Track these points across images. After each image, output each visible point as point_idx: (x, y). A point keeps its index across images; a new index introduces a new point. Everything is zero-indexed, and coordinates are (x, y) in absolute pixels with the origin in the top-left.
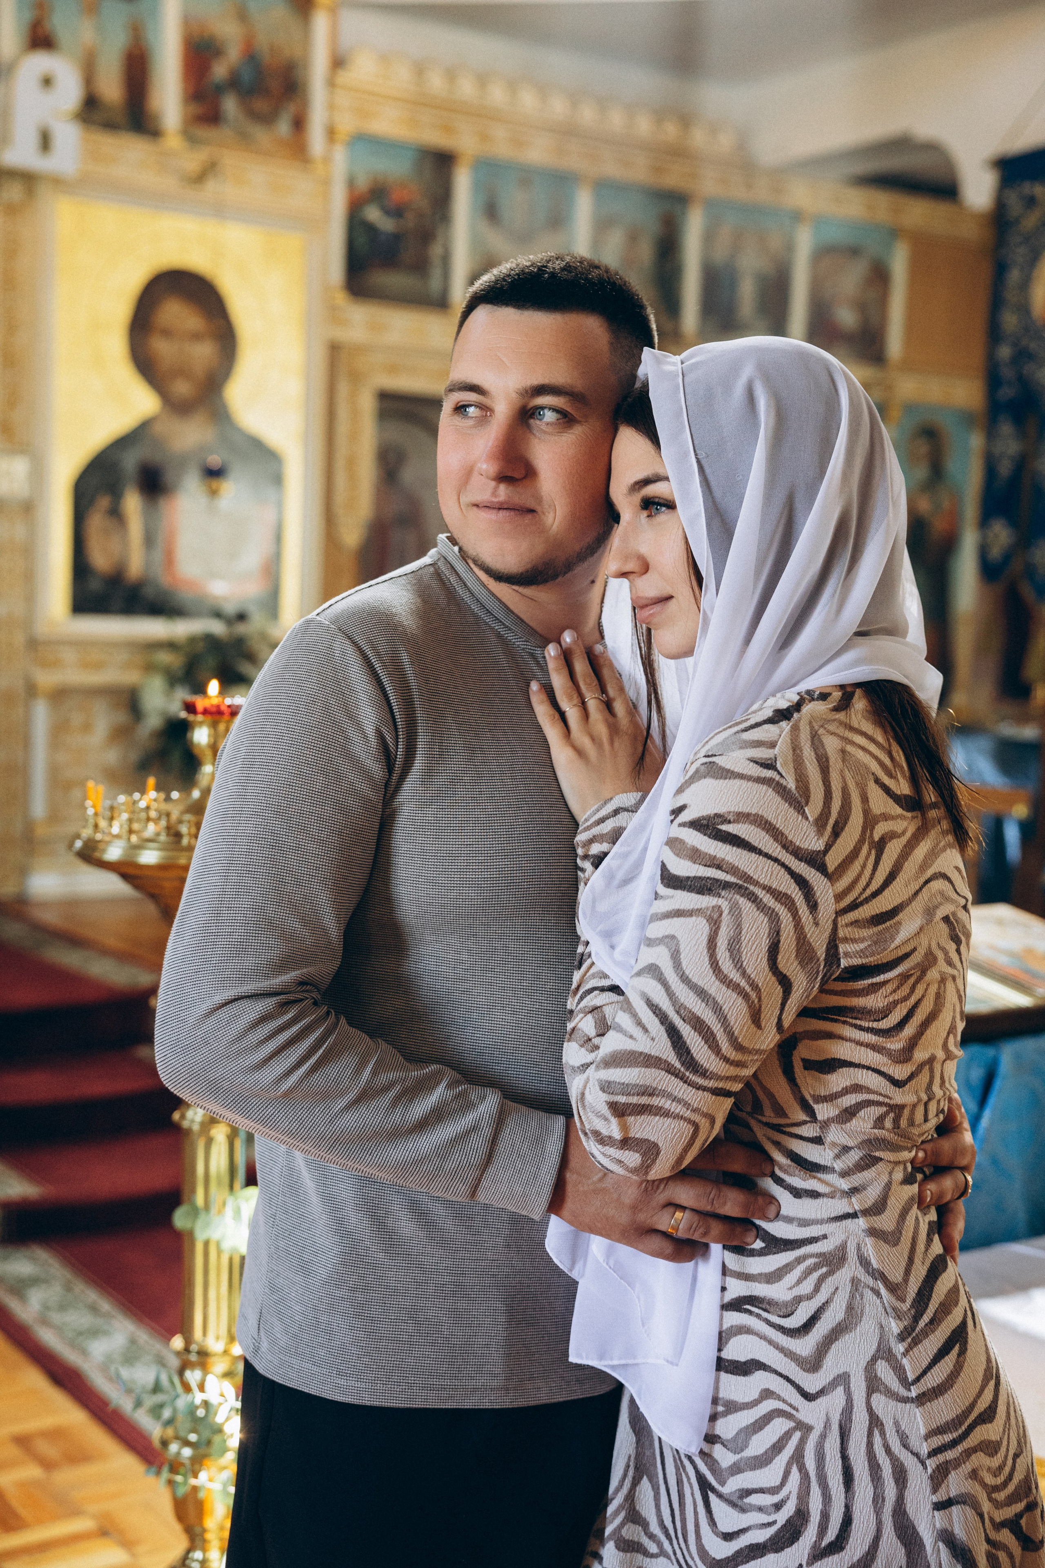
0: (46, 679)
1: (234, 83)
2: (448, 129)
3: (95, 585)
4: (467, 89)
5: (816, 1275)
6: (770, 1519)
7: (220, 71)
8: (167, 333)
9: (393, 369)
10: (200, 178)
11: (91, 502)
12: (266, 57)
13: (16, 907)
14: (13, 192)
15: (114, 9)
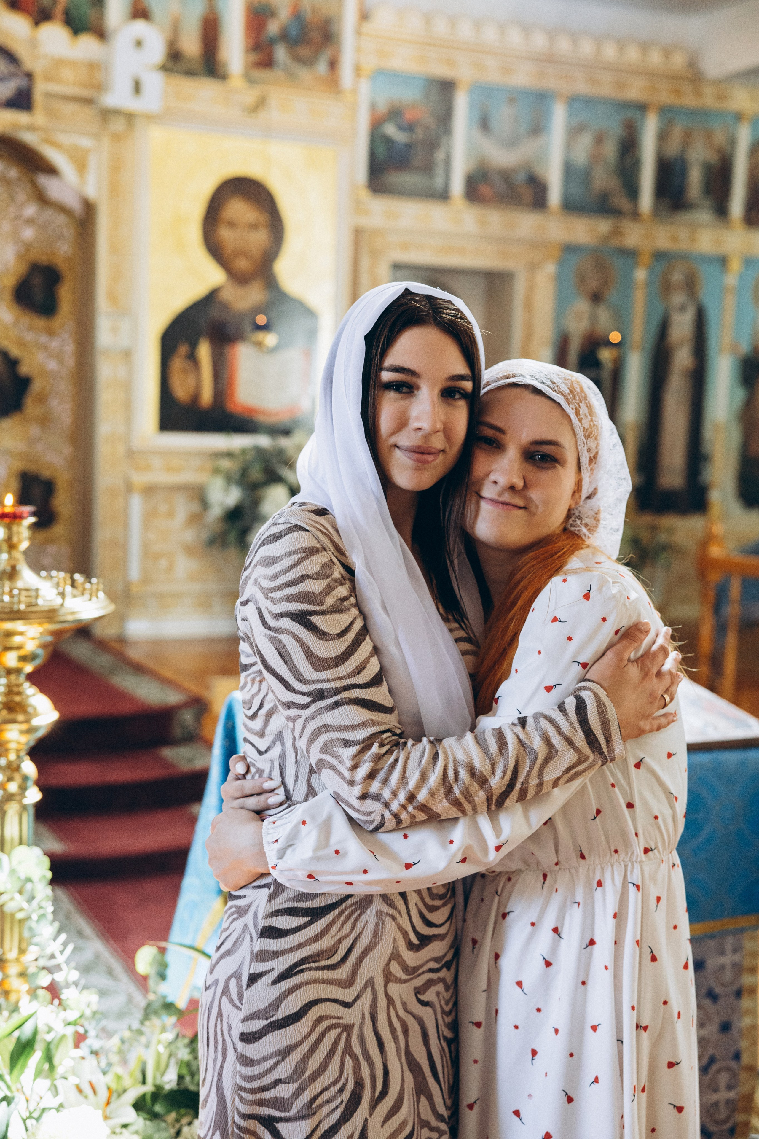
0: (140, 479)
1: (284, 36)
2: (452, 63)
3: (176, 411)
4: (466, 30)
7: (273, 28)
8: (231, 224)
9: (405, 247)
10: (254, 109)
11: (174, 350)
12: (309, 16)
13: (116, 646)
14: (118, 125)
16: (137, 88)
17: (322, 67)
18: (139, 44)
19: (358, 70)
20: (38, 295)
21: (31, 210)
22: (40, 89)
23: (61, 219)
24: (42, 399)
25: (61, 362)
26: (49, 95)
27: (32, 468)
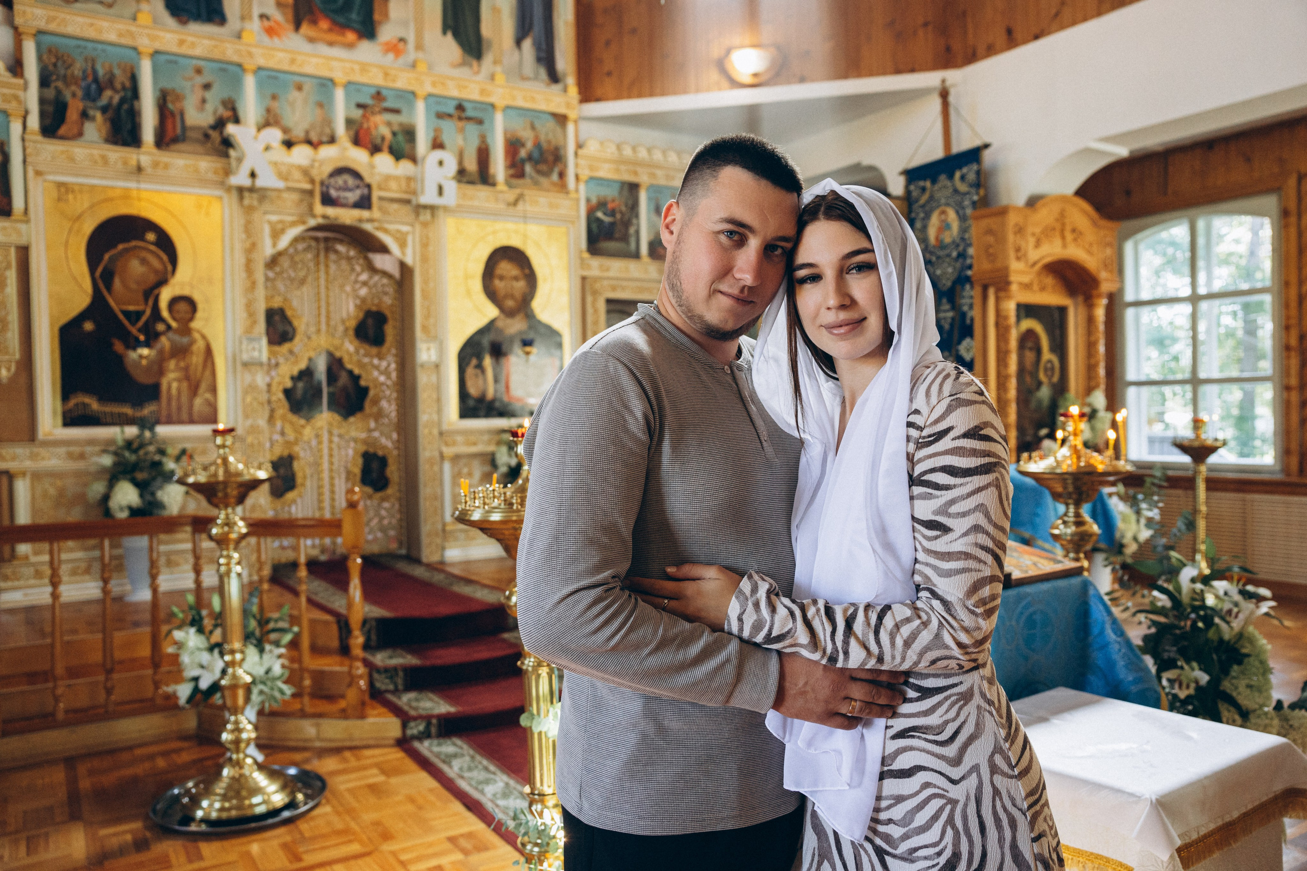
0: (449, 451)
1: (530, 158)
2: (636, 173)
3: (471, 403)
4: (643, 154)
5: (957, 707)
6: (935, 862)
7: (523, 153)
8: (501, 278)
9: (614, 288)
10: (515, 203)
11: (468, 364)
12: (545, 145)
13: (439, 566)
14: (426, 216)
15: (472, 128)
16: (440, 191)
17: (555, 177)
18: (441, 163)
19: (577, 177)
20: (371, 332)
21: (364, 277)
22: (375, 194)
23: (385, 281)
24: (376, 402)
25: (388, 377)
26: (381, 199)
27: (371, 450)
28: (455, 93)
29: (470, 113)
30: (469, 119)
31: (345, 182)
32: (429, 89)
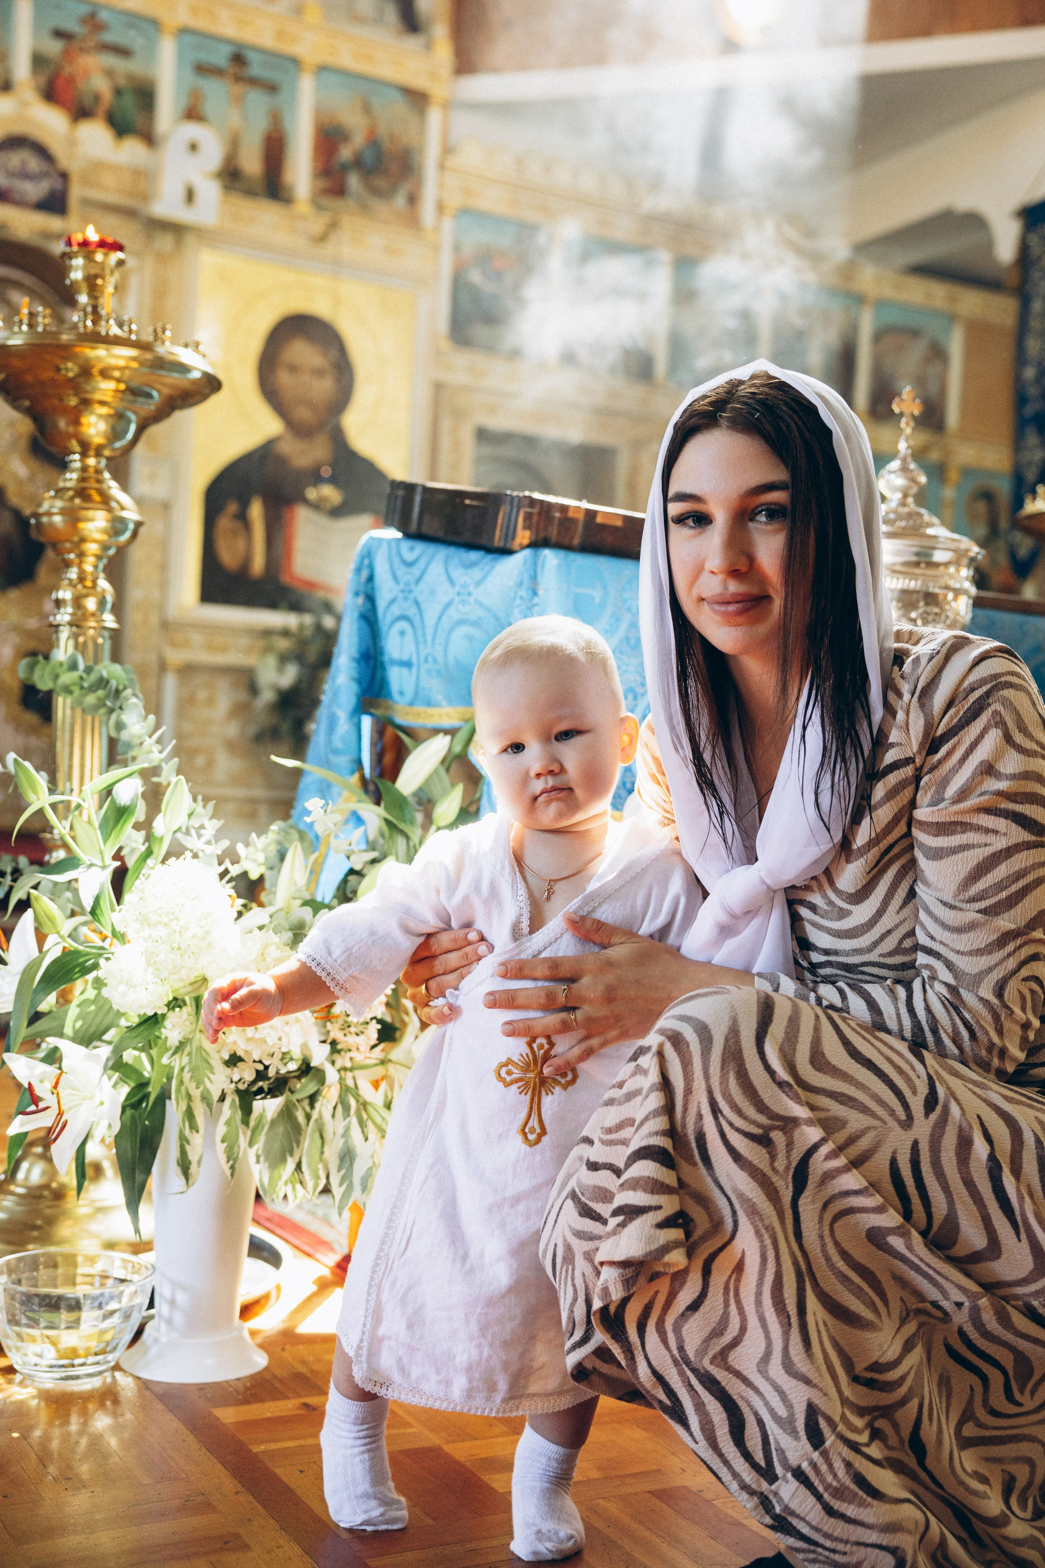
0: (176, 657)
1: (358, 163)
2: (544, 209)
3: (223, 577)
4: (562, 177)
7: (346, 153)
9: (491, 411)
10: (323, 238)
11: (221, 510)
12: (386, 144)
14: (165, 241)
15: (257, 100)
16: (190, 196)
17: (400, 201)
18: (193, 147)
19: (440, 208)
22: (76, 193)
24: (59, 568)
26: (86, 202)
28: (229, 29)
29: (255, 69)
30: (254, 82)
31: (24, 163)
32: (182, 17)
